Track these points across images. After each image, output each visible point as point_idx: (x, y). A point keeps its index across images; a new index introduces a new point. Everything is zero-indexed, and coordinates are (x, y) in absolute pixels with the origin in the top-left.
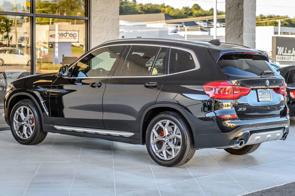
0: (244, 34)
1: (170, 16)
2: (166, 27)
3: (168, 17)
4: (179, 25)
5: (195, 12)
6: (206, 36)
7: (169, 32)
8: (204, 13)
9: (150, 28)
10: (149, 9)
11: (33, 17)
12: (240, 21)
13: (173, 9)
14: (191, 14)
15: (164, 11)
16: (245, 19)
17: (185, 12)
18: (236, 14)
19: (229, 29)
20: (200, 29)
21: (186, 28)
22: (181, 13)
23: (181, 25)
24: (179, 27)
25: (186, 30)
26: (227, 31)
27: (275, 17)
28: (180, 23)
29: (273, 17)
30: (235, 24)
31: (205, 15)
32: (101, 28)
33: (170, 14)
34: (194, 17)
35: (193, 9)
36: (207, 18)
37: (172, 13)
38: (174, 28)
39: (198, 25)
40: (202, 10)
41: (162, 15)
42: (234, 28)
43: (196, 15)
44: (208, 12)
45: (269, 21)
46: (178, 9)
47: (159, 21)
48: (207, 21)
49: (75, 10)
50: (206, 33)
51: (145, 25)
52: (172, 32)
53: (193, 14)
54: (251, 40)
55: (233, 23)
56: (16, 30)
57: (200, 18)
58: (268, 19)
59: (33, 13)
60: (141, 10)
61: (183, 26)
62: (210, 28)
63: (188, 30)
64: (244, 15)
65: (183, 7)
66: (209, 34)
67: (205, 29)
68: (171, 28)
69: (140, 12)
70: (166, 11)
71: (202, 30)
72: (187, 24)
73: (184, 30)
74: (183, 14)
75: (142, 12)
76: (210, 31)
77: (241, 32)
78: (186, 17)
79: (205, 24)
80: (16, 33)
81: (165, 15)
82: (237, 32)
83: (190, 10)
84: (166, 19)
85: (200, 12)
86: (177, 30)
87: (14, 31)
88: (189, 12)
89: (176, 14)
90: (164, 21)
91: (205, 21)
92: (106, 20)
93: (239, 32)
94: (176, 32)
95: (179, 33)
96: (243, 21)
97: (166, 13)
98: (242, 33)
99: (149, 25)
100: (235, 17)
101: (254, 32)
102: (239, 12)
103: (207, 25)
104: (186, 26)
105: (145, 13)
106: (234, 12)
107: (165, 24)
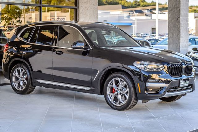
0: (181, 17)
1: (125, 6)
2: (122, 14)
3: (124, 7)
4: (131, 12)
5: (142, 4)
6: (149, 19)
7: (125, 17)
8: (148, 4)
9: (112, 14)
10: (111, 2)
11: (40, 7)
12: (178, 9)
13: (127, 1)
14: (139, 5)
15: (121, 3)
16: (182, 7)
17: (135, 4)
18: (175, 4)
19: (170, 14)
20: (145, 15)
21: (136, 14)
22: (132, 4)
23: (132, 12)
24: (131, 14)
25: (136, 16)
26: (169, 16)
27: (195, 6)
28: (132, 11)
29: (193, 7)
30: (175, 11)
31: (148, 6)
32: (86, 14)
33: (125, 5)
34: (141, 7)
35: (140, 2)
36: (150, 8)
37: (126, 5)
38: (128, 14)
39: (143, 12)
40: (146, 2)
41: (120, 6)
42: (174, 14)
43: (142, 6)
44: (150, 4)
45: (190, 9)
46: (130, 2)
47: (118, 10)
48: (150, 9)
49: (63, 2)
50: (149, 18)
51: (109, 13)
52: (126, 17)
53: (140, 5)
54: (186, 21)
55: (173, 10)
56: (25, 16)
57: (145, 8)
58: (190, 8)
59: (40, 4)
60: (106, 3)
61: (134, 13)
62: (152, 14)
63: (137, 16)
64: (181, 5)
65: (134, 1)
66: (151, 18)
67: (148, 15)
68: (126, 14)
69: (105, 4)
70: (123, 3)
71: (146, 15)
72: (136, 11)
73: (135, 16)
74: (134, 5)
75: (107, 4)
76: (151, 16)
77: (178, 17)
78: (136, 7)
79: (148, 12)
80: (24, 18)
81: (122, 5)
82: (176, 16)
83: (138, 2)
84: (123, 8)
85: (145, 3)
86: (130, 16)
87: (23, 16)
88: (138, 4)
89: (129, 5)
90: (121, 10)
91: (148, 10)
92: (89, 9)
93: (177, 16)
94: (129, 17)
95: (131, 18)
96: (180, 9)
97: (123, 5)
98: (180, 17)
99: (112, 12)
100: (174, 6)
101: (188, 16)
102: (177, 3)
103: (149, 12)
104: (136, 13)
105: (109, 5)
106: (174, 3)
107: (122, 12)
